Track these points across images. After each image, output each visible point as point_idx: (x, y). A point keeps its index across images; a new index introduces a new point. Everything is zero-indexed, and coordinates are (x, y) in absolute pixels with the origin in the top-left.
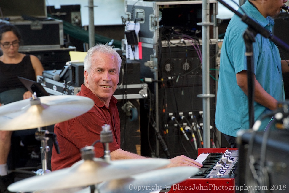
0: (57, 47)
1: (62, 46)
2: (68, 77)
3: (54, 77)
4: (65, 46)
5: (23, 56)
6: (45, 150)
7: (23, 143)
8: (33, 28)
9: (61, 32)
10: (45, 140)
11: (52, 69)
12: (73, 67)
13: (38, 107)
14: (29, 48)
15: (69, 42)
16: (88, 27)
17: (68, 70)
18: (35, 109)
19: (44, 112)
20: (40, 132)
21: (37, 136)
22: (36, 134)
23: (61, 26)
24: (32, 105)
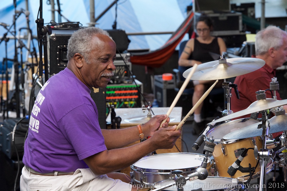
0: (237, 33)
1: (240, 32)
2: (245, 52)
3: (234, 53)
4: (243, 31)
5: (213, 38)
6: (229, 96)
7: (212, 100)
8: (221, 19)
9: (240, 21)
10: (229, 89)
11: (233, 47)
12: (249, 46)
13: (224, 65)
14: (217, 33)
15: (245, 28)
16: (260, 19)
17: (245, 48)
18: (222, 66)
19: (229, 68)
20: (225, 83)
21: (223, 86)
22: (223, 84)
23: (241, 18)
24: (220, 63)
